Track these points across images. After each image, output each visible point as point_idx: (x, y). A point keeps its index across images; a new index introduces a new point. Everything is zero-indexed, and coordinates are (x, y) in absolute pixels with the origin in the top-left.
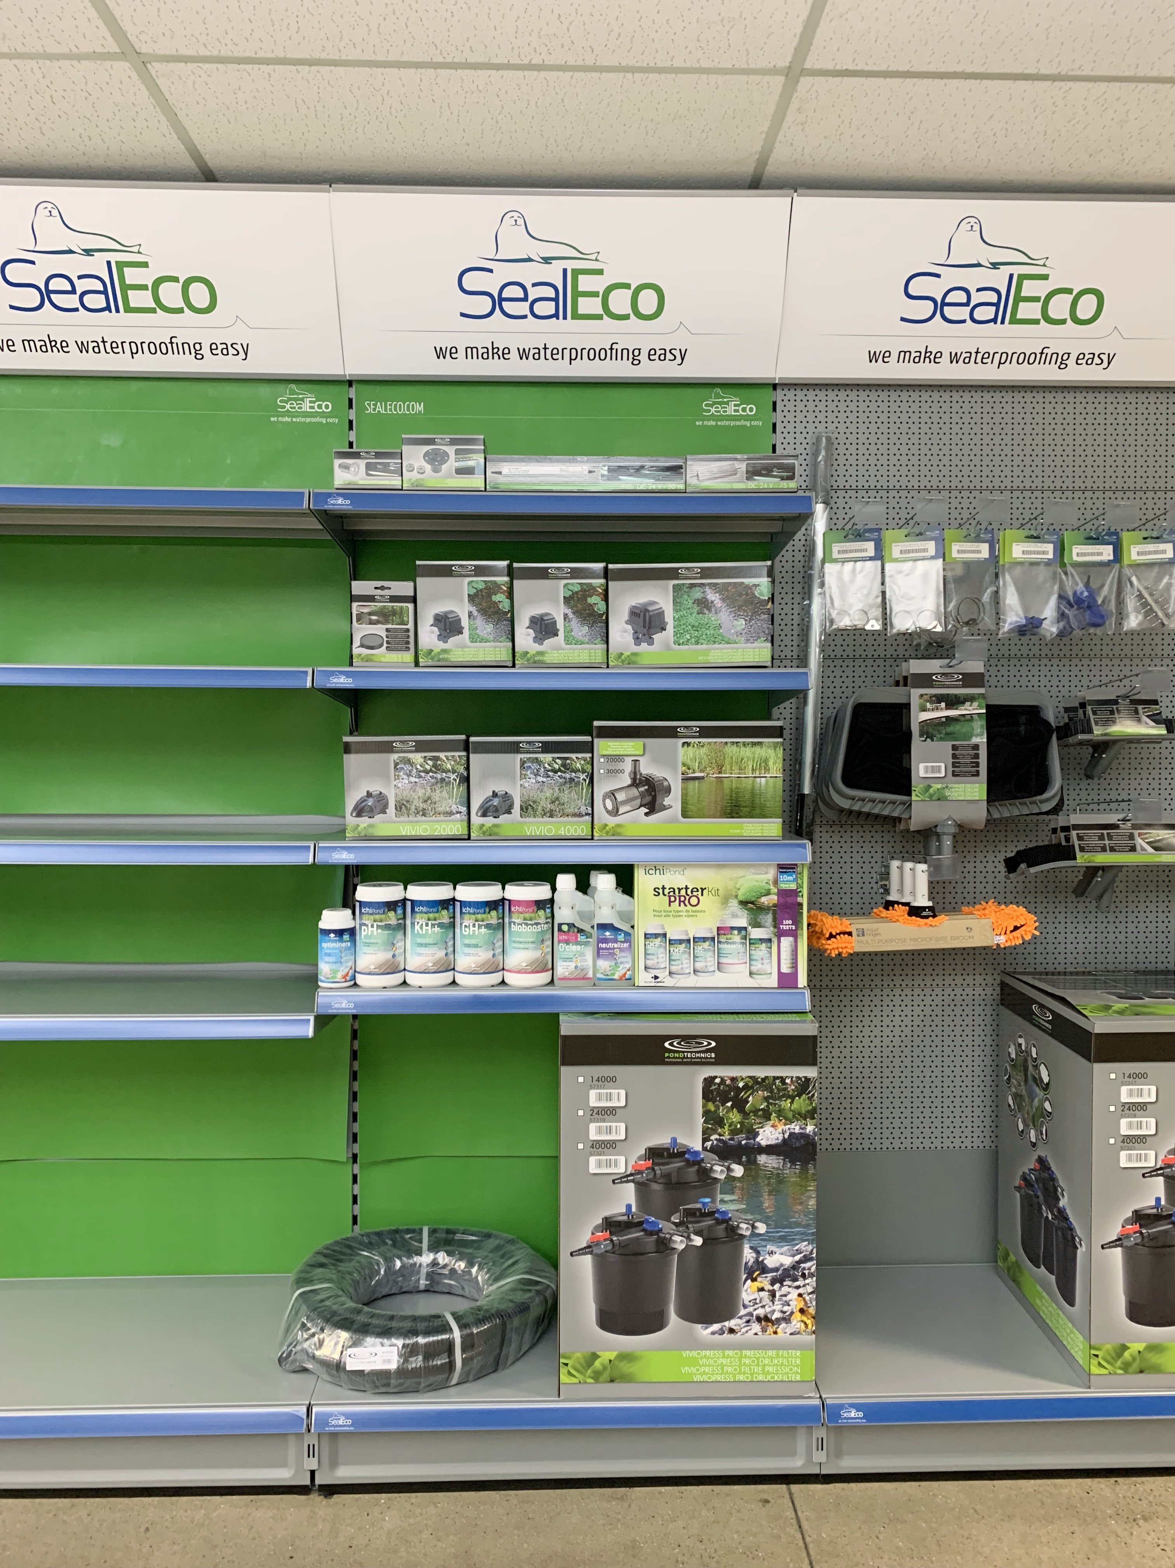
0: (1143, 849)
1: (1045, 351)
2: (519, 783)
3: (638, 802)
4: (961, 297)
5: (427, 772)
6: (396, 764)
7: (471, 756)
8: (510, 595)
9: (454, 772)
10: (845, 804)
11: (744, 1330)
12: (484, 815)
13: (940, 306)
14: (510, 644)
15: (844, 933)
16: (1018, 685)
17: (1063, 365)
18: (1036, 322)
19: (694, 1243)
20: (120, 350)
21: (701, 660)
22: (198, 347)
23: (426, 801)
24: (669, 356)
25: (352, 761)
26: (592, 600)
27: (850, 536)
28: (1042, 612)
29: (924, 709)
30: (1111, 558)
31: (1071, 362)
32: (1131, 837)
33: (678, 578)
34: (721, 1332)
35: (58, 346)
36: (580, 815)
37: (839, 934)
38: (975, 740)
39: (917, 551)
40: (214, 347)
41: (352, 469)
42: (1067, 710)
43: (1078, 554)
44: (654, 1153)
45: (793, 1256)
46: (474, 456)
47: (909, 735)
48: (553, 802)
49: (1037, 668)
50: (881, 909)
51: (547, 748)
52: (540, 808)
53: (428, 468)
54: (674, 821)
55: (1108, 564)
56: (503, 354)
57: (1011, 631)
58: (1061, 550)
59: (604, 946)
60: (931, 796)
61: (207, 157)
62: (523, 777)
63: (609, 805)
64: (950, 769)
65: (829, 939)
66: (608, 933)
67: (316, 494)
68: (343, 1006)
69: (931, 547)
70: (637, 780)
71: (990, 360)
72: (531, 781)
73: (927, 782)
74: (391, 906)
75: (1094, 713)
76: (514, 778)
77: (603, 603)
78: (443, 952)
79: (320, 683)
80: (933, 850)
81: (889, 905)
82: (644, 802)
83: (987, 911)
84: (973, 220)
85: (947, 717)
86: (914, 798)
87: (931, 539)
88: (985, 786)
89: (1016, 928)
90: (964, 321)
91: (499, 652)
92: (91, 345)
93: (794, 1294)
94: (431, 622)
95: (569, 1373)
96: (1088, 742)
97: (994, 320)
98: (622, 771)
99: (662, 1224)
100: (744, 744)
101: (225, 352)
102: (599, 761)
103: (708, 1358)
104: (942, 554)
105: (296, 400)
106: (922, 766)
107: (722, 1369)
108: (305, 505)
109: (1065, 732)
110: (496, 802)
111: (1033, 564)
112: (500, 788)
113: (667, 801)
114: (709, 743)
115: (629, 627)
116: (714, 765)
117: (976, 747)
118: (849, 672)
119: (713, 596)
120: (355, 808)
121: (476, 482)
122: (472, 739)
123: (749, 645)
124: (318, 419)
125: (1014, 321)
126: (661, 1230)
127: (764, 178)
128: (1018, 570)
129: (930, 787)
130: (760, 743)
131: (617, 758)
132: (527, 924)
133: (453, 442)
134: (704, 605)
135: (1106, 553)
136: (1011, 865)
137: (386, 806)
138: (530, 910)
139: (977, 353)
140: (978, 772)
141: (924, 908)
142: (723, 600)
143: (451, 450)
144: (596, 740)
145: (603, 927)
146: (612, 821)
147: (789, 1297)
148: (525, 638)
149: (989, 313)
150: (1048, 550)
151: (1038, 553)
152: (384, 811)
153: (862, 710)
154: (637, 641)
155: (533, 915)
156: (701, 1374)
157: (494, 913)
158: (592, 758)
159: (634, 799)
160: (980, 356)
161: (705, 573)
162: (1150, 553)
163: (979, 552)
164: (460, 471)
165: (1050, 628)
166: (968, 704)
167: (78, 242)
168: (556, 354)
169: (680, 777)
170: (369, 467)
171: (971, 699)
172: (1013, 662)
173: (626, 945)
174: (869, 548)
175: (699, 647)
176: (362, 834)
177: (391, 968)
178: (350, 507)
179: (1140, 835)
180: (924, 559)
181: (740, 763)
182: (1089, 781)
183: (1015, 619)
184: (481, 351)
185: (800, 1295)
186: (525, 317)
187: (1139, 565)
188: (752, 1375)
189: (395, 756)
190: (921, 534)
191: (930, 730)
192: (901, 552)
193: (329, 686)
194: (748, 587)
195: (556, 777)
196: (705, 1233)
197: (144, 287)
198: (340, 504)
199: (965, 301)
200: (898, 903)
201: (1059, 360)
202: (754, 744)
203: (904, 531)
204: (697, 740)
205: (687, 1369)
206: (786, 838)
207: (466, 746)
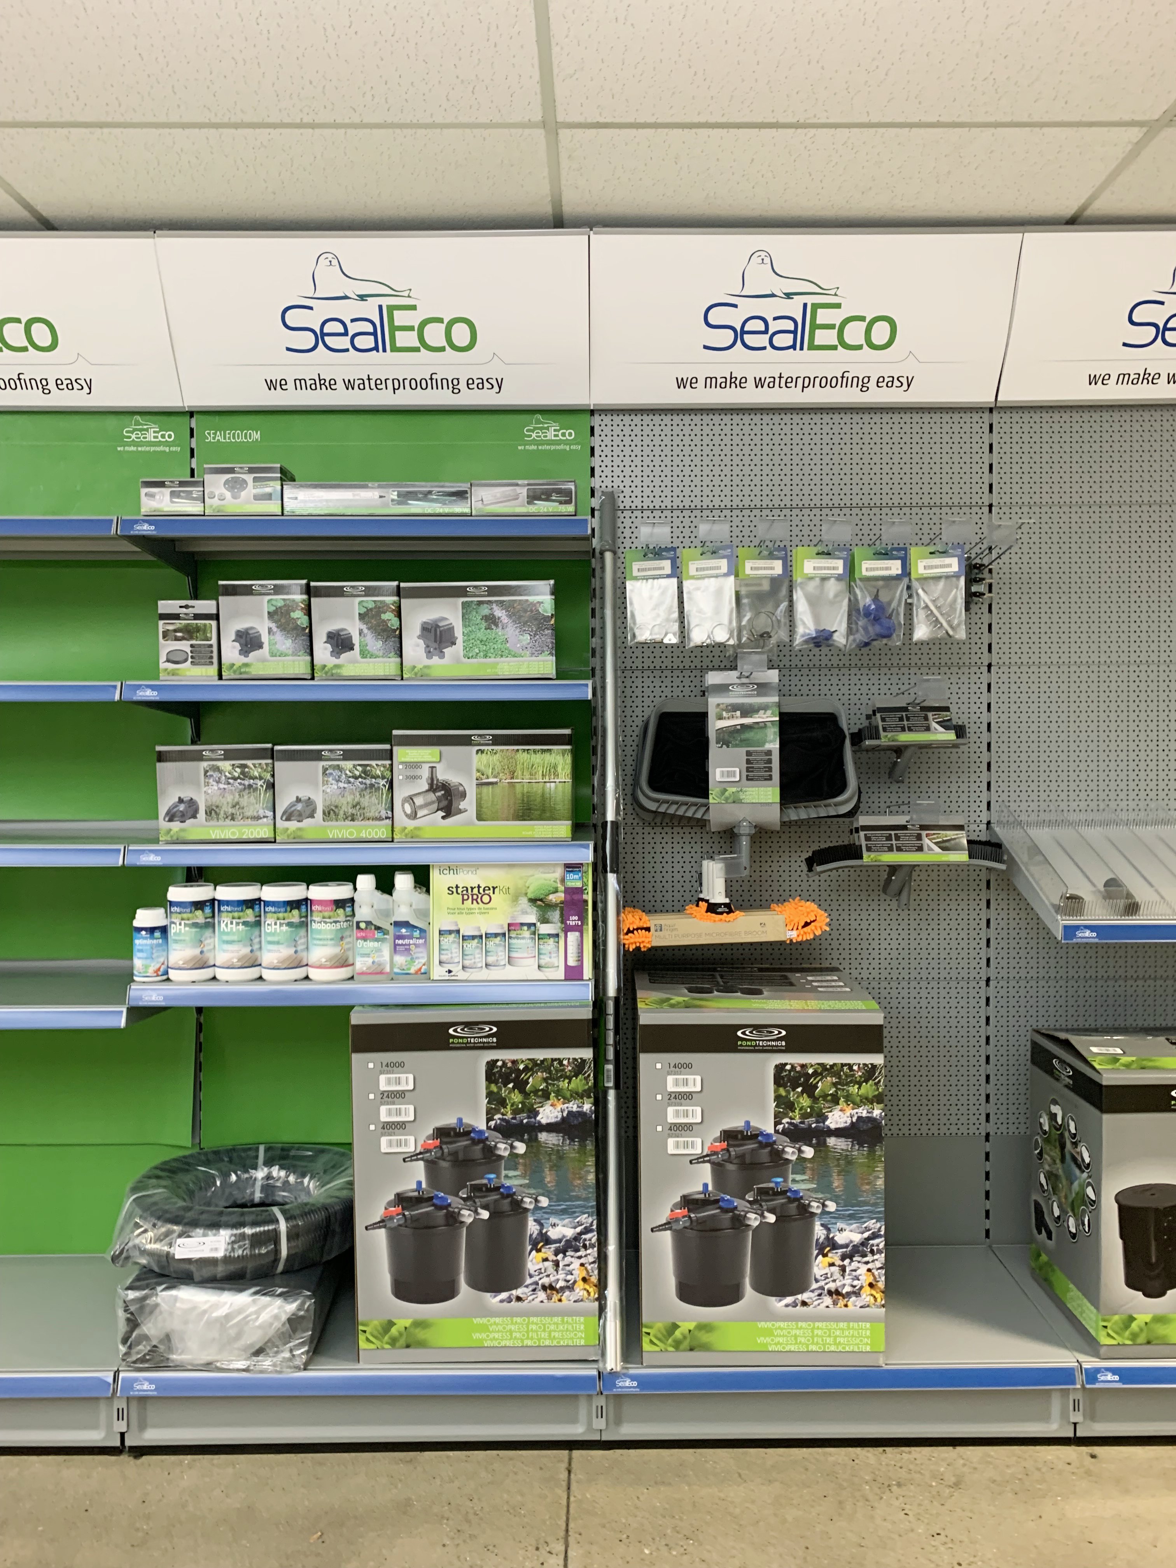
0: (930, 849)
1: (846, 375)
2: (321, 788)
3: (435, 806)
4: (759, 326)
5: (235, 779)
6: (205, 772)
7: (275, 763)
8: (308, 612)
9: (261, 779)
10: (653, 806)
11: (530, 1298)
13: (740, 334)
14: (309, 658)
17: (865, 387)
18: (834, 348)
19: (481, 1217)
21: (489, 672)
22: (44, 382)
23: (234, 806)
24: (487, 385)
25: (164, 769)
26: (385, 617)
27: (649, 555)
28: (832, 624)
29: (720, 718)
30: (900, 572)
31: (872, 384)
32: (919, 837)
33: (466, 596)
34: (509, 1300)
36: (380, 819)
38: (769, 746)
39: (710, 568)
40: (59, 382)
41: (157, 497)
43: (867, 569)
44: (442, 1133)
45: (575, 1227)
46: (272, 483)
48: (354, 807)
50: (692, 905)
51: (348, 756)
52: (341, 812)
53: (228, 494)
54: (469, 823)
55: (898, 578)
56: (331, 385)
57: (805, 642)
58: (850, 565)
59: (400, 942)
60: (727, 799)
62: (325, 783)
63: (408, 809)
64: (745, 774)
65: (627, 934)
66: (404, 930)
67: (123, 521)
68: (153, 998)
70: (434, 786)
71: (793, 384)
72: (333, 787)
73: (725, 785)
74: (198, 905)
75: (884, 720)
76: (317, 785)
77: (397, 619)
78: (249, 949)
79: (127, 696)
80: (732, 849)
82: (441, 806)
84: (762, 254)
85: (742, 725)
86: (711, 800)
87: (723, 557)
88: (778, 790)
89: (807, 924)
90: (764, 348)
91: (298, 666)
93: (577, 1263)
94: (233, 638)
95: (368, 1339)
96: (877, 746)
97: (793, 347)
98: (420, 777)
99: (450, 1199)
100: (535, 751)
101: (70, 386)
102: (398, 768)
103: (497, 1325)
104: (735, 571)
105: (140, 430)
106: (718, 771)
107: (511, 1335)
108: (113, 531)
109: (857, 738)
110: (299, 807)
111: (826, 579)
113: (462, 805)
114: (502, 751)
115: (421, 642)
116: (507, 771)
117: (770, 752)
119: (499, 612)
120: (167, 814)
121: (273, 507)
122: (276, 748)
123: (534, 658)
124: (161, 448)
125: (813, 347)
126: (450, 1205)
127: (565, 217)
128: (810, 585)
129: (726, 790)
130: (550, 751)
131: (416, 765)
132: (326, 923)
133: (251, 470)
134: (492, 621)
135: (894, 567)
136: (810, 863)
137: (196, 811)
138: (329, 908)
139: (780, 377)
140: (771, 776)
141: (720, 905)
142: (510, 616)
143: (249, 478)
144: (395, 749)
145: (398, 924)
146: (411, 824)
147: (572, 1267)
148: (323, 651)
149: (788, 340)
150: (835, 566)
151: (829, 568)
153: (667, 720)
154: (429, 654)
155: (331, 914)
156: (491, 1340)
157: (295, 912)
158: (392, 765)
159: (432, 803)
160: (783, 380)
161: (492, 591)
162: (936, 567)
163: (772, 568)
164: (257, 498)
165: (843, 640)
166: (760, 712)
168: (379, 384)
169: (475, 782)
170: (173, 494)
171: (765, 707)
172: (795, 671)
173: (421, 941)
174: (666, 565)
175: (488, 660)
176: (175, 838)
177: (201, 964)
178: (154, 533)
179: (927, 835)
180: (718, 576)
181: (531, 769)
182: (890, 784)
183: (807, 632)
184: (309, 383)
185: (582, 1265)
186: (347, 350)
187: (926, 579)
188: (539, 1340)
189: (205, 764)
190: (717, 553)
191: (729, 737)
192: (698, 570)
193: (135, 698)
194: (532, 604)
195: (357, 783)
196: (492, 1207)
198: (146, 529)
199: (763, 329)
201: (861, 383)
202: (543, 751)
203: (700, 550)
204: (490, 748)
205: (478, 1335)
206: (573, 839)
207: (272, 755)
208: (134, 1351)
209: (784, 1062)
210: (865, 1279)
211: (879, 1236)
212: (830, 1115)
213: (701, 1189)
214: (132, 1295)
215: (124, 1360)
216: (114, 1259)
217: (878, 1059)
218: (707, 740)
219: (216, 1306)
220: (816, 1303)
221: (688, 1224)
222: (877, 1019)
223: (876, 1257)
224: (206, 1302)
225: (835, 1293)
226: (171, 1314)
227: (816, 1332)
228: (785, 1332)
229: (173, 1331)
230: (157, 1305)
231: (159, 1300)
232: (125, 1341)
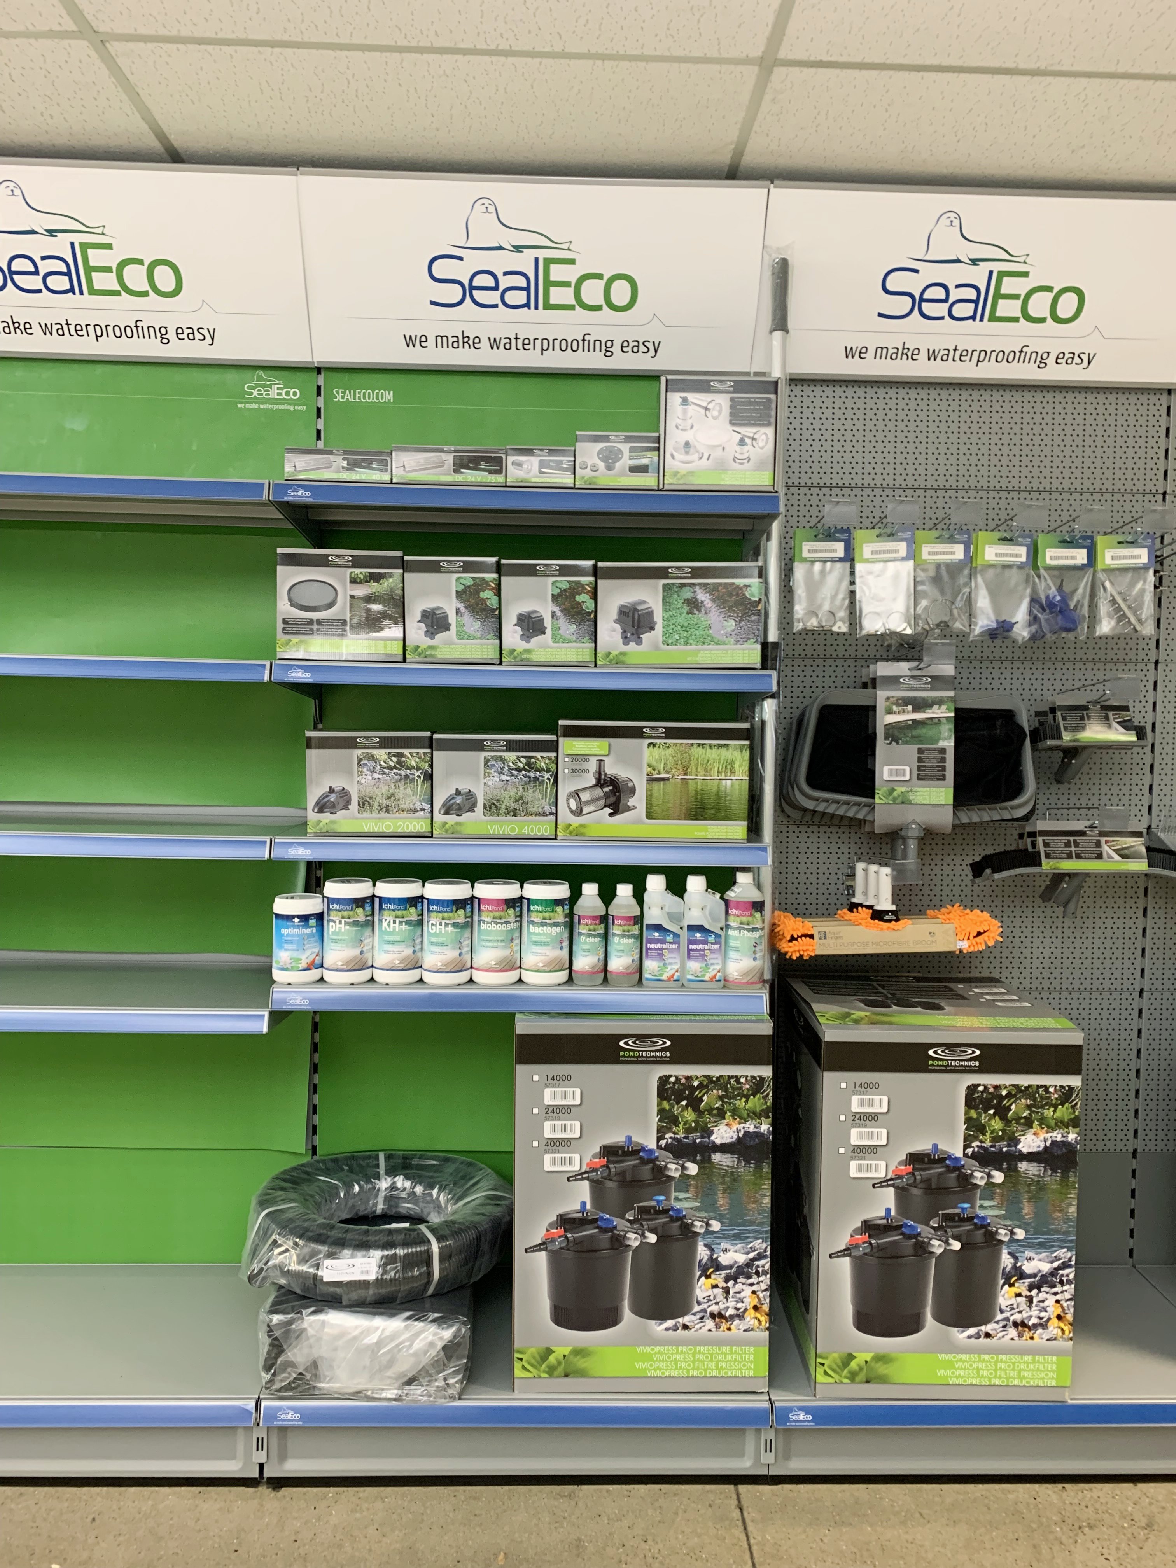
0: (1110, 857)
1: (1025, 349)
2: (483, 781)
3: (602, 802)
4: (940, 293)
5: (391, 768)
6: (360, 760)
7: (435, 753)
9: (418, 769)
10: (810, 805)
11: (698, 1326)
12: (447, 813)
13: (918, 302)
14: (498, 642)
15: (806, 936)
16: (989, 687)
17: (1042, 363)
18: (1016, 320)
19: (648, 1240)
20: (84, 332)
21: (688, 661)
22: (163, 331)
23: (389, 798)
24: (642, 348)
25: (313, 755)
26: (579, 598)
27: (821, 536)
28: (1013, 615)
29: (890, 712)
30: (1085, 562)
31: (1051, 361)
32: (1098, 844)
33: (667, 578)
34: (675, 1328)
35: (22, 327)
36: (544, 815)
37: (801, 937)
38: (942, 744)
39: (888, 552)
40: (180, 331)
42: (1037, 714)
43: (1051, 558)
44: (609, 1151)
45: (748, 1253)
47: (873, 738)
48: (517, 801)
49: (1009, 670)
50: (845, 910)
51: (511, 746)
52: (503, 807)
54: (638, 822)
55: (1082, 568)
56: (474, 343)
57: (982, 634)
58: (1034, 552)
60: (895, 799)
61: (172, 138)
62: (487, 775)
63: (573, 805)
64: (915, 773)
65: (790, 941)
67: (275, 486)
69: (902, 548)
70: (602, 781)
71: (968, 358)
72: (495, 780)
73: (892, 785)
74: (359, 902)
75: (1064, 718)
76: (477, 776)
77: (592, 601)
78: (411, 950)
79: (278, 677)
80: (899, 854)
81: (853, 907)
82: (609, 802)
83: (951, 916)
84: (952, 215)
85: (914, 721)
86: (877, 800)
87: (902, 540)
88: (951, 791)
89: (979, 934)
90: (942, 318)
91: (486, 649)
92: (55, 327)
93: (748, 1291)
94: (419, 618)
95: (524, 1368)
96: (1057, 748)
97: (973, 318)
98: (587, 771)
99: (616, 1221)
100: (710, 746)
102: (564, 760)
103: (662, 1354)
104: (912, 554)
105: (263, 386)
106: (886, 769)
107: (676, 1364)
108: (265, 496)
109: (1037, 736)
110: (459, 800)
111: (1007, 567)
112: (464, 787)
113: (631, 802)
114: (675, 745)
115: (618, 626)
116: (680, 767)
117: (943, 751)
118: (819, 671)
120: (317, 804)
122: (436, 736)
123: (739, 646)
124: (286, 407)
125: (993, 318)
126: (615, 1227)
127: (741, 168)
128: (991, 573)
129: (894, 790)
130: (726, 745)
131: (582, 758)
132: (494, 923)
134: (694, 605)
135: (1080, 556)
136: (977, 869)
137: (348, 802)
138: (499, 908)
139: (955, 350)
140: (944, 776)
141: (887, 912)
142: (713, 600)
144: (561, 740)
146: (576, 821)
147: (743, 1294)
148: (512, 634)
149: (968, 310)
150: (1021, 553)
151: (1012, 555)
152: (346, 807)
153: (828, 713)
154: (626, 640)
155: (501, 914)
156: (655, 1370)
157: (461, 912)
158: (557, 757)
159: (599, 798)
160: (958, 353)
161: (696, 573)
162: (1124, 557)
165: (1022, 632)
166: (936, 707)
167: (42, 223)
168: (527, 344)
169: (645, 777)
171: (940, 702)
172: (985, 664)
174: (839, 548)
175: (688, 647)
176: (324, 830)
177: (359, 965)
179: (1107, 842)
180: (895, 560)
181: (706, 765)
182: (1060, 786)
183: (986, 622)
184: (451, 340)
185: (754, 1292)
186: (496, 306)
187: (1112, 570)
188: (706, 1370)
189: (359, 752)
190: (892, 535)
192: (872, 553)
193: (290, 680)
194: (740, 588)
195: (521, 775)
196: (660, 1230)
197: (109, 270)
199: (943, 297)
200: (861, 905)
201: (1039, 359)
202: (720, 746)
203: (876, 531)
204: (663, 741)
205: (641, 1364)
206: (749, 840)
207: (430, 743)
208: (279, 1377)
209: (976, 1083)
210: (1053, 1310)
211: (1070, 1266)
212: (1022, 1138)
213: (883, 1214)
214: (276, 1318)
215: (267, 1388)
216: (251, 1278)
217: (1075, 1081)
218: (874, 734)
219: (368, 1332)
220: (1000, 1335)
221: (868, 1250)
222: (1076, 1038)
223: (1065, 1288)
224: (356, 1327)
225: (1020, 1325)
226: (319, 1339)
227: (999, 1365)
228: (967, 1365)
229: (320, 1357)
230: (304, 1330)
231: (305, 1325)
232: (267, 1368)
